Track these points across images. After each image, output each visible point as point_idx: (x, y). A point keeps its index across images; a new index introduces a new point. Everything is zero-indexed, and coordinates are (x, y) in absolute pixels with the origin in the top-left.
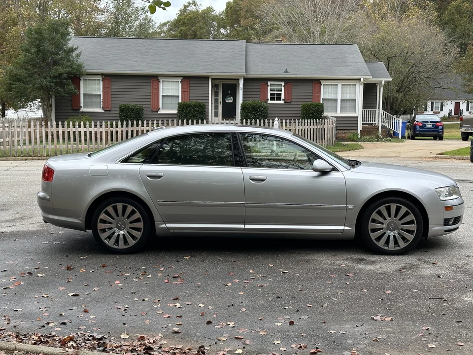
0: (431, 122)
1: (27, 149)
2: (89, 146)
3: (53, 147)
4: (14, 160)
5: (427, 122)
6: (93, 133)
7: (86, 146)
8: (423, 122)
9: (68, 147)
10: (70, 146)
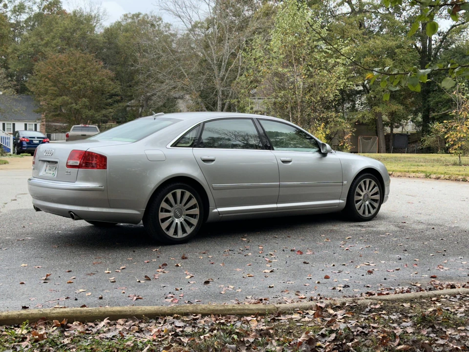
0: (38, 138)
5: (34, 138)
8: (30, 138)
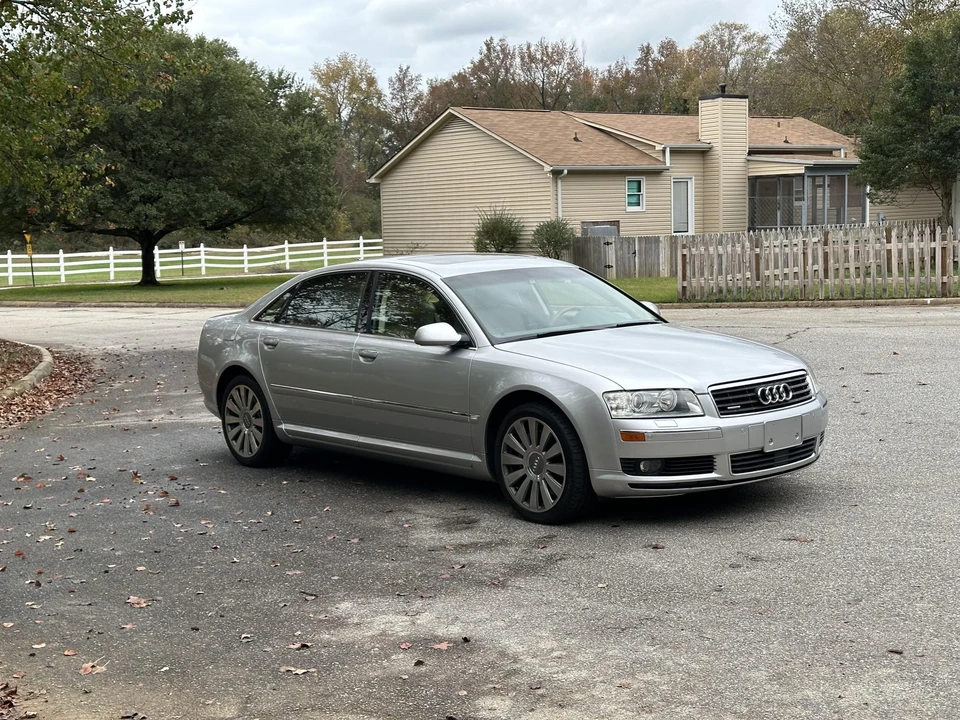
1: (791, 287)
2: (907, 280)
3: (837, 281)
4: (766, 307)
6: (916, 251)
7: (901, 279)
9: (865, 282)
10: (869, 280)
